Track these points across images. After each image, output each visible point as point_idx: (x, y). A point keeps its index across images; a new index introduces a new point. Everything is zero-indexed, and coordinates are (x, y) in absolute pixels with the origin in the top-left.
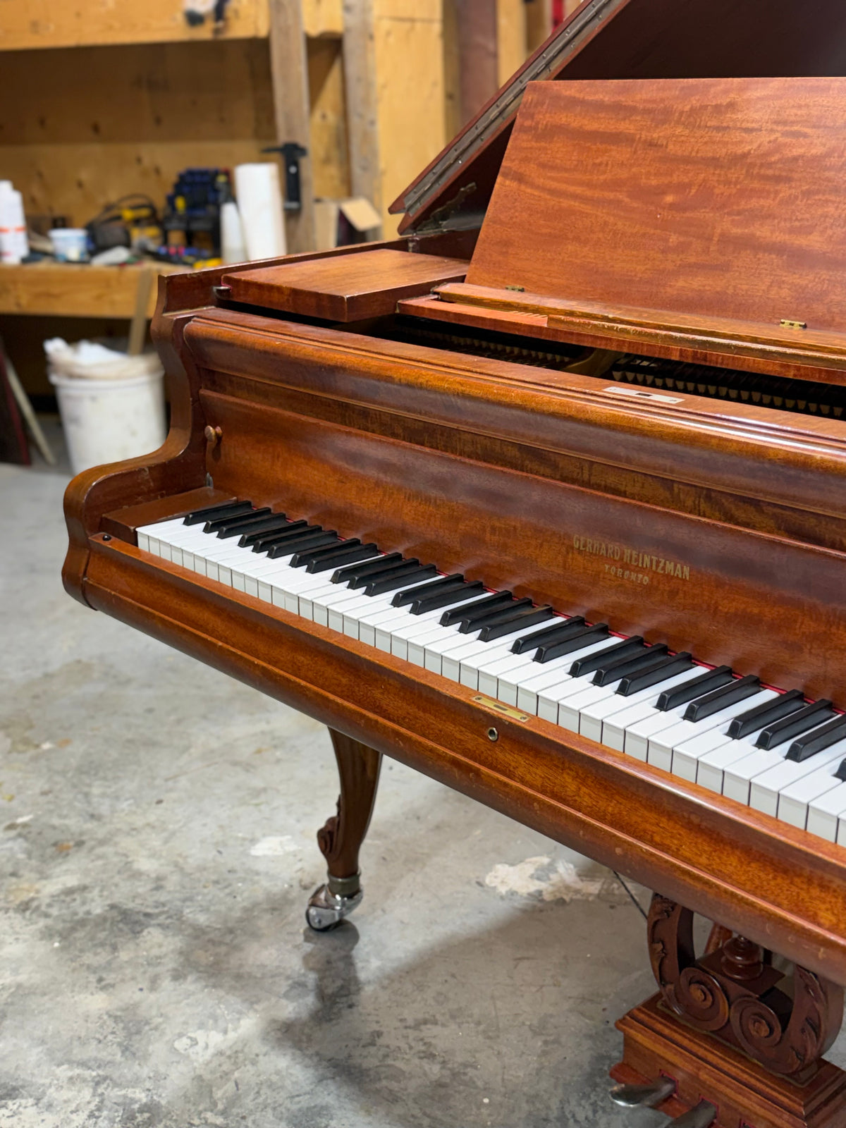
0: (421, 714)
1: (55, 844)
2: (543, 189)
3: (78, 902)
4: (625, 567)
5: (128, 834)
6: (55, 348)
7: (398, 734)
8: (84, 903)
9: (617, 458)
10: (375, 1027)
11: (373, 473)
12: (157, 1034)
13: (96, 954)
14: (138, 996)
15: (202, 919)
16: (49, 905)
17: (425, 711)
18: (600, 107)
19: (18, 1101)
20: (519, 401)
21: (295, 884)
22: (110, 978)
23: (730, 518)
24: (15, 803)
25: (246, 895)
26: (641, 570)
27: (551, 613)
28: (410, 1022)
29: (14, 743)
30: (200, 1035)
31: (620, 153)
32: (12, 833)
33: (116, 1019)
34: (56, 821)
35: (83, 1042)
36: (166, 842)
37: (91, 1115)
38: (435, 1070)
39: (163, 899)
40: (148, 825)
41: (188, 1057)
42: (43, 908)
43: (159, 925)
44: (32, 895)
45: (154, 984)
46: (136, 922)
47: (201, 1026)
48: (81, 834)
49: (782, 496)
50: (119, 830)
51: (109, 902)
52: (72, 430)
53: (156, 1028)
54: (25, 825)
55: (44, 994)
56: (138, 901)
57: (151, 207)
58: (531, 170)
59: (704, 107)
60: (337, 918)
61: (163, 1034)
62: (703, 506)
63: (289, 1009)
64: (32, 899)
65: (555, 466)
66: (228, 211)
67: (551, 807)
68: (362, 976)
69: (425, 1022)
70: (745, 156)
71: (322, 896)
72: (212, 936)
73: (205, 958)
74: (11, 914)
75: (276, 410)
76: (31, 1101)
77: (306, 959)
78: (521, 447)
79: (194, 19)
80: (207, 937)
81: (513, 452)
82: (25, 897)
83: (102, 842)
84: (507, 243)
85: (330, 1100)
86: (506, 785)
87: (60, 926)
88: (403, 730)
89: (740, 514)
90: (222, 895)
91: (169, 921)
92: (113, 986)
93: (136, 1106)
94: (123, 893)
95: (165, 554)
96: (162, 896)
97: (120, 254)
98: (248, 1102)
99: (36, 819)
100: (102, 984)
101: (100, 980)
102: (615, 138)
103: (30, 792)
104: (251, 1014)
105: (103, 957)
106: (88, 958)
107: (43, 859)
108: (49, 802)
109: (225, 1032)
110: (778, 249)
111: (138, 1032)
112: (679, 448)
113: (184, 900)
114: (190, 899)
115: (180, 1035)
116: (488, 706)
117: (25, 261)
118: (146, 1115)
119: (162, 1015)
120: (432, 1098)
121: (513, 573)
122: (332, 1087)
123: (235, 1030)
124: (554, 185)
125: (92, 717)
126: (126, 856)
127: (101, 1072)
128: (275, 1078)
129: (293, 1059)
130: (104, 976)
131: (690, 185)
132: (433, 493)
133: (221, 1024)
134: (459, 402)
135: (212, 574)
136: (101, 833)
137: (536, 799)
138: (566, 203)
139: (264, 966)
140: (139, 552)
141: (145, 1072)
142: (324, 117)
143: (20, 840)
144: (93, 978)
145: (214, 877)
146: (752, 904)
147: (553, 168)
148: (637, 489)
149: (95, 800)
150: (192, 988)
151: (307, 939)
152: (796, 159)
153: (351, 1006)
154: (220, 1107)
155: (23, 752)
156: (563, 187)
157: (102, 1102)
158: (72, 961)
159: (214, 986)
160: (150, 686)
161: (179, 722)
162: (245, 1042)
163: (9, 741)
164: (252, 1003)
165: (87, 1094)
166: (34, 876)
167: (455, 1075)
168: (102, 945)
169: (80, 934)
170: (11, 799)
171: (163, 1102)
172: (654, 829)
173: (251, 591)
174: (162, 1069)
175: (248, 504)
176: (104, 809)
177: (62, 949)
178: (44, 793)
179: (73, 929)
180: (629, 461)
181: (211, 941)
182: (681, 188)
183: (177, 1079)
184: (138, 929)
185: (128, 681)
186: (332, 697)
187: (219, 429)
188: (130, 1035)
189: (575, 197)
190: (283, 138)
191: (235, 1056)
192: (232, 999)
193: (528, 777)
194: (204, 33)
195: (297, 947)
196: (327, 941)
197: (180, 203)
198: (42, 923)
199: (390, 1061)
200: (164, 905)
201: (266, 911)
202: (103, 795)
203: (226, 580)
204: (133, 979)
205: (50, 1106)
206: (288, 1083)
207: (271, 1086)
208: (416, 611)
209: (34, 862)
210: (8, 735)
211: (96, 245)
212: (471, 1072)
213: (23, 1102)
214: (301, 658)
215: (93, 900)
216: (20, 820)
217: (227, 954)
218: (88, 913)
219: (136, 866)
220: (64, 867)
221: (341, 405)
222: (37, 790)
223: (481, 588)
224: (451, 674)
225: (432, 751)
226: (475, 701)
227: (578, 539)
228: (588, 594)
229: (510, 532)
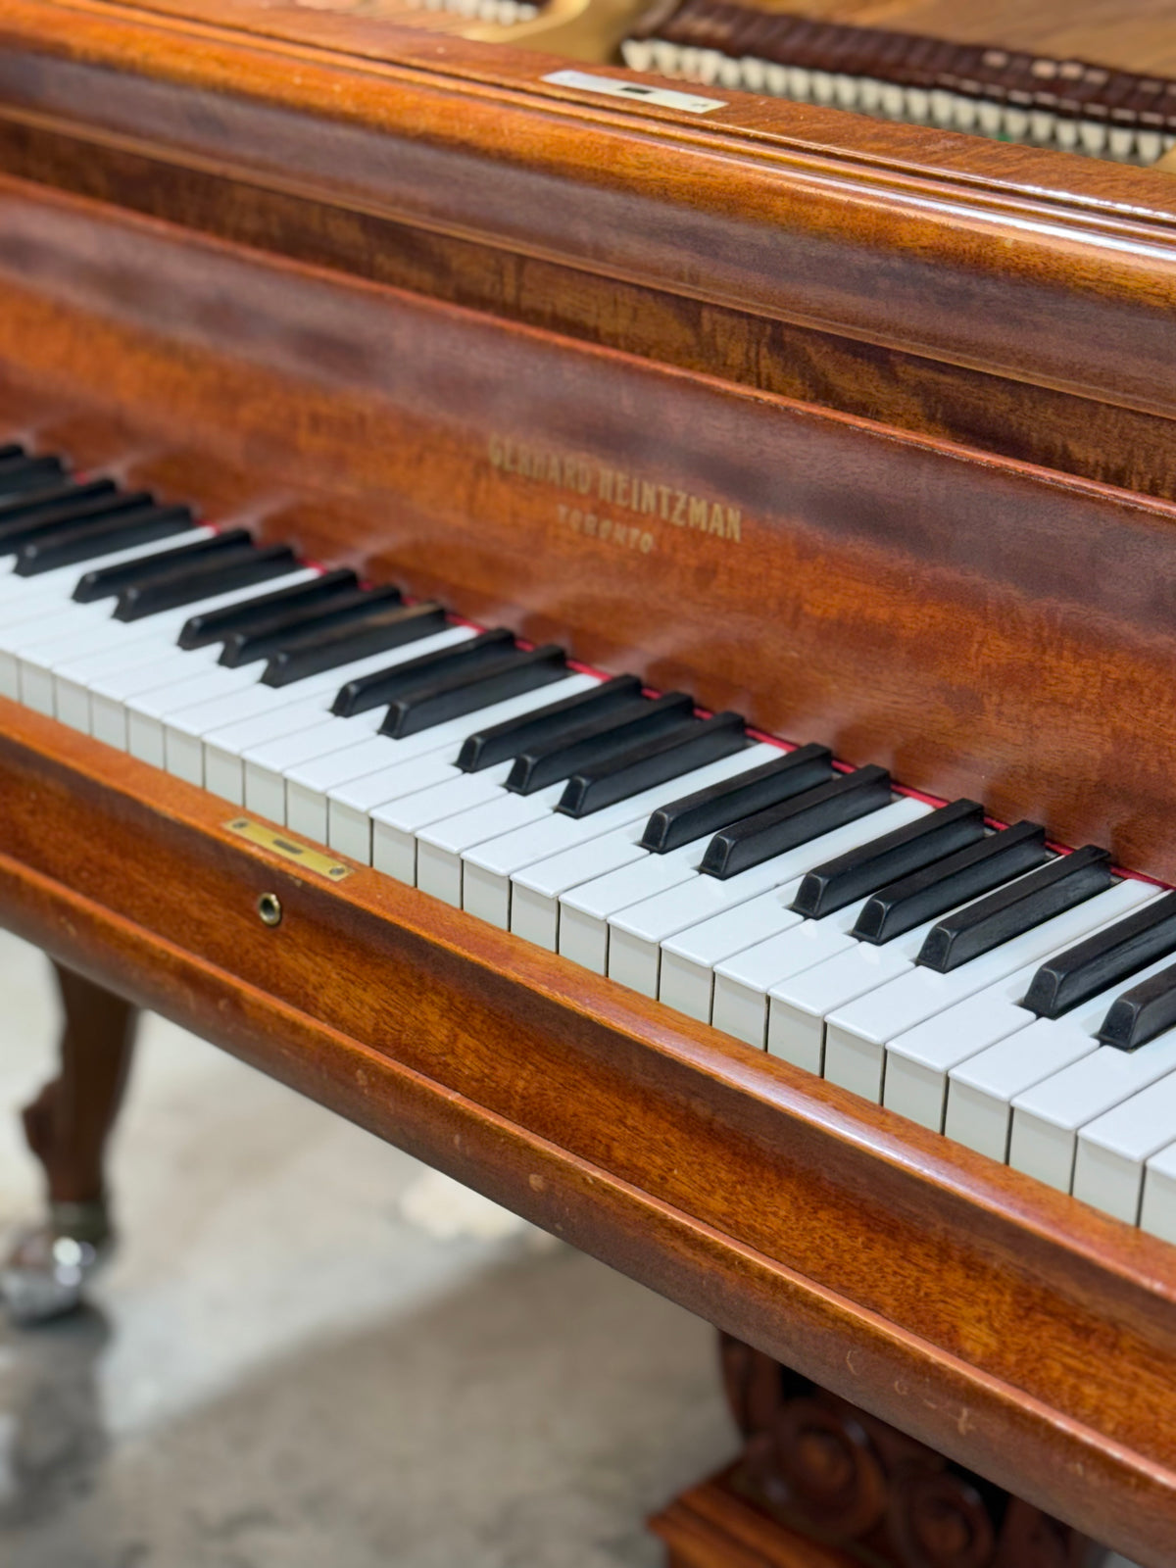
0: (114, 860)
4: (602, 510)
7: (64, 907)
9: (575, 248)
17: (124, 854)
20: (349, 106)
23: (824, 393)
26: (634, 518)
27: (440, 620)
28: (214, 1521)
49: (933, 339)
60: (68, 1296)
62: (767, 364)
65: (441, 268)
67: (394, 1082)
69: (247, 1521)
71: (35, 1243)
78: (366, 222)
81: (349, 235)
86: (296, 1028)
88: (76, 899)
89: (846, 383)
112: (704, 221)
116: (259, 842)
121: (363, 528)
134: (217, 105)
137: (358, 1061)
146: (818, 1307)
148: (621, 325)
153: (82, 1490)
172: (614, 1130)
180: (599, 253)
193: (346, 1010)
208: (127, 613)
223: (286, 560)
224: (185, 768)
225: (138, 946)
226: (230, 830)
227: (500, 445)
228: (523, 577)
229: (352, 428)
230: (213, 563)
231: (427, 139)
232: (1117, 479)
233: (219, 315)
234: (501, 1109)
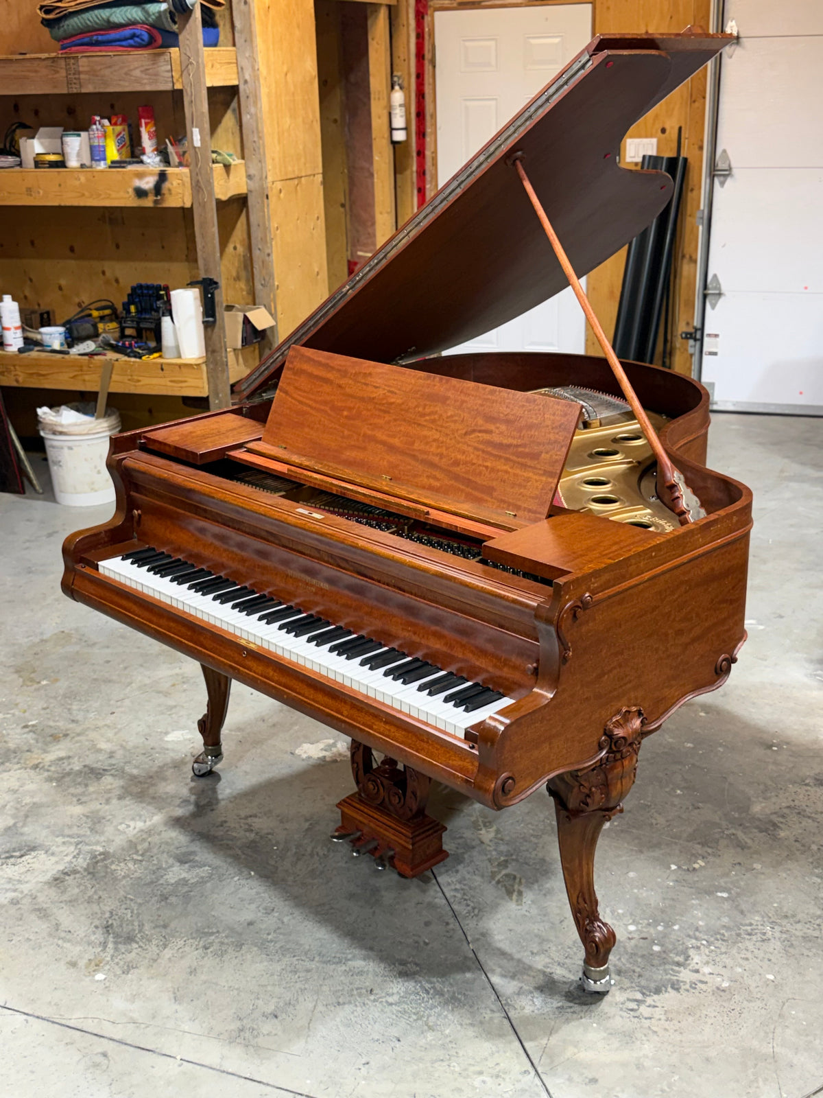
0: (218, 647)
1: (51, 736)
2: (295, 399)
3: (66, 764)
5: (94, 730)
6: (43, 412)
7: (210, 656)
8: (69, 764)
10: (224, 819)
11: (210, 540)
12: (109, 823)
13: (76, 788)
14: (99, 807)
15: (135, 772)
16: (50, 766)
17: (221, 646)
18: (320, 364)
19: (36, 852)
21: (189, 754)
22: (84, 799)
23: (339, 566)
24: (27, 714)
25: (161, 760)
26: (312, 586)
27: (280, 604)
28: (243, 816)
29: (24, 681)
30: (132, 824)
31: (327, 388)
32: (27, 730)
33: (87, 817)
34: (51, 723)
35: (70, 827)
36: (116, 734)
37: (74, 857)
38: (252, 836)
39: (113, 763)
40: (106, 725)
41: (125, 832)
42: (46, 767)
43: (112, 775)
44: (39, 761)
45: (108, 801)
46: (99, 773)
47: (133, 819)
48: (67, 730)
50: (88, 728)
51: (83, 764)
52: (54, 469)
53: (109, 820)
54: (33, 726)
55: (49, 806)
56: (100, 763)
57: (112, 307)
58: (290, 389)
59: (360, 373)
60: (209, 768)
61: (112, 823)
62: (331, 560)
63: (179, 812)
64: (40, 763)
65: (280, 540)
66: (166, 321)
67: (265, 682)
68: (220, 797)
69: (251, 816)
70: (374, 398)
71: (201, 757)
72: (140, 779)
73: (136, 790)
74: (28, 770)
75: (166, 505)
76: (43, 852)
77: (191, 789)
78: (267, 531)
79: (140, 193)
80: (137, 780)
81: (264, 534)
82: (36, 762)
83: (79, 735)
84: (281, 424)
85: (197, 849)
86: (248, 674)
87: (56, 775)
88: (212, 654)
89: (341, 564)
90: (147, 760)
91: (116, 773)
92: (85, 802)
93: (97, 853)
94: (91, 760)
95: (112, 575)
96: (113, 761)
97: (89, 346)
98: (155, 850)
99: (40, 723)
100: (80, 802)
101: (79, 800)
102: (326, 381)
103: (35, 708)
104: (159, 814)
105: (80, 790)
106: (72, 790)
107: (46, 744)
108: (47, 714)
109: (145, 822)
110: (384, 443)
111: (99, 822)
113: (125, 763)
114: (129, 762)
115: (121, 824)
116: (243, 642)
117: (20, 351)
118: (102, 856)
119: (112, 815)
120: (248, 847)
121: (268, 586)
122: (198, 843)
123: (150, 821)
124: (301, 399)
125: (72, 666)
126: (92, 741)
127: (79, 839)
128: (169, 841)
129: (180, 832)
130: (81, 797)
131: (353, 408)
132: (235, 549)
133: (143, 818)
135: (134, 586)
136: (78, 730)
137: (258, 679)
138: (305, 408)
139: (168, 793)
140: (100, 574)
141: (102, 839)
142: (235, 248)
143: (31, 734)
144: (75, 799)
145: (143, 752)
147: (300, 390)
149: (74, 712)
150: (128, 803)
151: (192, 780)
152: (393, 403)
153: (212, 810)
154: (140, 852)
155: (31, 686)
156: (304, 400)
157: (80, 852)
158: (63, 791)
159: (141, 802)
160: (108, 647)
161: (126, 668)
162: (155, 826)
163: (21, 680)
164: (160, 809)
165: (72, 848)
166: (40, 751)
167: (262, 837)
168: (79, 784)
169: (67, 779)
170: (25, 712)
171: (111, 851)
172: (297, 687)
173: (151, 593)
174: (111, 838)
175: (153, 549)
176: (80, 717)
177: (58, 786)
178: (44, 709)
179: (63, 777)
180: (304, 541)
181: (140, 782)
182: (350, 409)
183: (119, 842)
184: (99, 776)
185: (94, 644)
186: (184, 641)
187: (139, 511)
188: (94, 824)
189: (309, 406)
190: (202, 275)
191: (150, 832)
192: (150, 808)
193: (256, 670)
194: (148, 202)
195: (187, 784)
196: (203, 781)
197: (133, 308)
198: (46, 774)
199: (229, 833)
200: (114, 765)
201: (171, 768)
202: (79, 710)
203: (139, 588)
204: (97, 799)
205: (53, 854)
206: (176, 842)
207: (167, 843)
208: (222, 603)
209: (40, 745)
210: (20, 676)
211: (72, 339)
212: (270, 836)
213: (40, 852)
214: (172, 624)
215: (74, 763)
216: (30, 723)
217: (148, 788)
218: (72, 769)
219: (98, 746)
220: (57, 747)
221: (195, 506)
222: (40, 707)
223: (253, 592)
224: (231, 630)
225: (223, 662)
226: (238, 641)
227: (290, 572)
228: (295, 596)
229: (265, 568)
230: (239, 593)
231: (276, 519)
232: (379, 582)
233: (241, 546)
234: (280, 685)
